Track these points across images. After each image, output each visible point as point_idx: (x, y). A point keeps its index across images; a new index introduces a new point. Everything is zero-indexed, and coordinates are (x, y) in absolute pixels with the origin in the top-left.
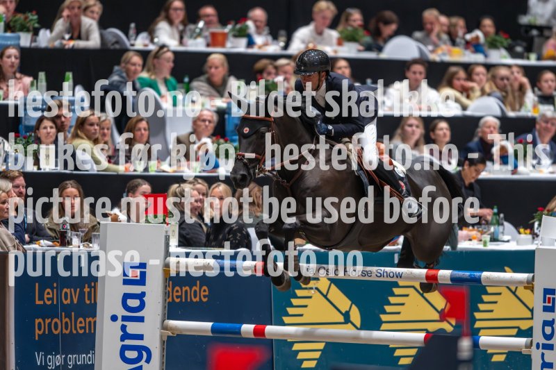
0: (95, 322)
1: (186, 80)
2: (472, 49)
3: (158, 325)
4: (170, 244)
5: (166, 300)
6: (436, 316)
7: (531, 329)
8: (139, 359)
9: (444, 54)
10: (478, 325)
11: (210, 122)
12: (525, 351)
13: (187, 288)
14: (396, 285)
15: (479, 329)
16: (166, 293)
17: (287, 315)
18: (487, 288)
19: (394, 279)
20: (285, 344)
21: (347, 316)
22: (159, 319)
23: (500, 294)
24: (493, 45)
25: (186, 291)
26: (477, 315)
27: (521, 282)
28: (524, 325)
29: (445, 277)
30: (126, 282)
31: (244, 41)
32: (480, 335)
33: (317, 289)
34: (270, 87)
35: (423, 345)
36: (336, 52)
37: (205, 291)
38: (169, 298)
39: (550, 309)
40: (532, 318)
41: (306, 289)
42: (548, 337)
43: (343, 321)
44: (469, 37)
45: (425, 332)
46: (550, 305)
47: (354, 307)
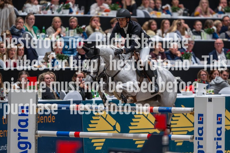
0: (7, 132)
1: (44, 28)
2: (166, 12)
3: (34, 133)
4: (38, 98)
6: (153, 127)
7: (193, 131)
8: (26, 147)
9: (153, 15)
12: (190, 141)
14: (135, 114)
16: (37, 119)
17: (89, 127)
20: (88, 140)
21: (114, 127)
22: (34, 130)
24: (174, 10)
25: (46, 118)
27: (188, 111)
28: (190, 130)
29: (156, 110)
31: (68, 11)
33: (101, 116)
34: (80, 30)
35: (147, 139)
36: (107, 15)
37: (53, 118)
38: (38, 121)
39: (201, 123)
40: (193, 127)
41: (97, 116)
42: (201, 135)
43: (113, 129)
44: (164, 7)
45: (148, 133)
46: (201, 121)
47: (117, 123)
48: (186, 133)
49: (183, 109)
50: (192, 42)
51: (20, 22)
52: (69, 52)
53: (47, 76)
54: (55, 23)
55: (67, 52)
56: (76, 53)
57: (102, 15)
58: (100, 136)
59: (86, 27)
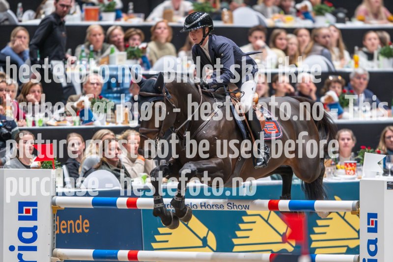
2: (302, 16)
3: (49, 253)
5: (54, 232)
6: (280, 239)
7: (358, 247)
9: (279, 21)
10: (314, 245)
11: (98, 84)
13: (72, 222)
14: (245, 214)
15: (315, 249)
16: (54, 226)
17: (155, 241)
19: (243, 210)
21: (204, 241)
22: (49, 248)
23: (331, 219)
24: (320, 12)
25: (71, 224)
26: (313, 237)
27: (348, 209)
28: (352, 244)
29: (284, 206)
30: (21, 218)
31: (113, 15)
32: (315, 253)
34: (136, 53)
37: (86, 223)
38: (57, 230)
39: (374, 230)
40: (359, 238)
42: (373, 254)
43: (201, 245)
44: (299, 6)
45: (270, 252)
46: (374, 226)
47: (211, 233)
48: (344, 250)
49: (338, 203)
50: (365, 76)
51: (20, 37)
52: (115, 95)
54: (92, 37)
55: (111, 95)
56: (129, 97)
59: (147, 46)
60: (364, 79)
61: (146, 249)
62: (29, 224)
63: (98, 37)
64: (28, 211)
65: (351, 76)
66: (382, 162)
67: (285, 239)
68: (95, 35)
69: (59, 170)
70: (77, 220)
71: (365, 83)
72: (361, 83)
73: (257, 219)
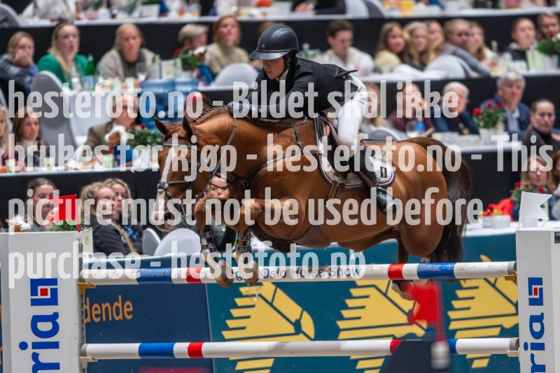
0: (2, 352)
3: (76, 351)
5: (83, 320)
6: (404, 319)
7: (516, 327)
9: (392, 9)
10: (453, 326)
12: (510, 353)
13: (108, 305)
14: (354, 285)
15: (455, 331)
16: (83, 312)
17: (227, 328)
18: (462, 282)
19: (351, 278)
20: (227, 364)
21: (297, 326)
22: (76, 342)
23: (477, 288)
25: (107, 309)
26: (452, 315)
27: (500, 272)
28: (508, 323)
29: (410, 271)
30: (35, 303)
31: (155, 9)
32: (456, 337)
33: (260, 295)
34: (190, 61)
35: (389, 354)
36: (264, 14)
37: (128, 307)
38: (86, 317)
39: (537, 302)
40: (517, 314)
41: (247, 296)
42: (538, 335)
43: (293, 331)
45: (392, 338)
46: (538, 297)
47: (306, 315)
48: (497, 331)
49: (486, 265)
51: (23, 47)
53: (104, 193)
54: (123, 42)
57: (251, 15)
58: (258, 352)
59: (206, 51)
60: (518, 87)
61: (215, 341)
62: (47, 310)
63: (132, 41)
64: (44, 292)
65: (499, 83)
66: (546, 205)
67: (412, 319)
68: (127, 39)
69: (87, 232)
70: (114, 302)
71: (519, 93)
72: (513, 94)
73: (371, 291)
